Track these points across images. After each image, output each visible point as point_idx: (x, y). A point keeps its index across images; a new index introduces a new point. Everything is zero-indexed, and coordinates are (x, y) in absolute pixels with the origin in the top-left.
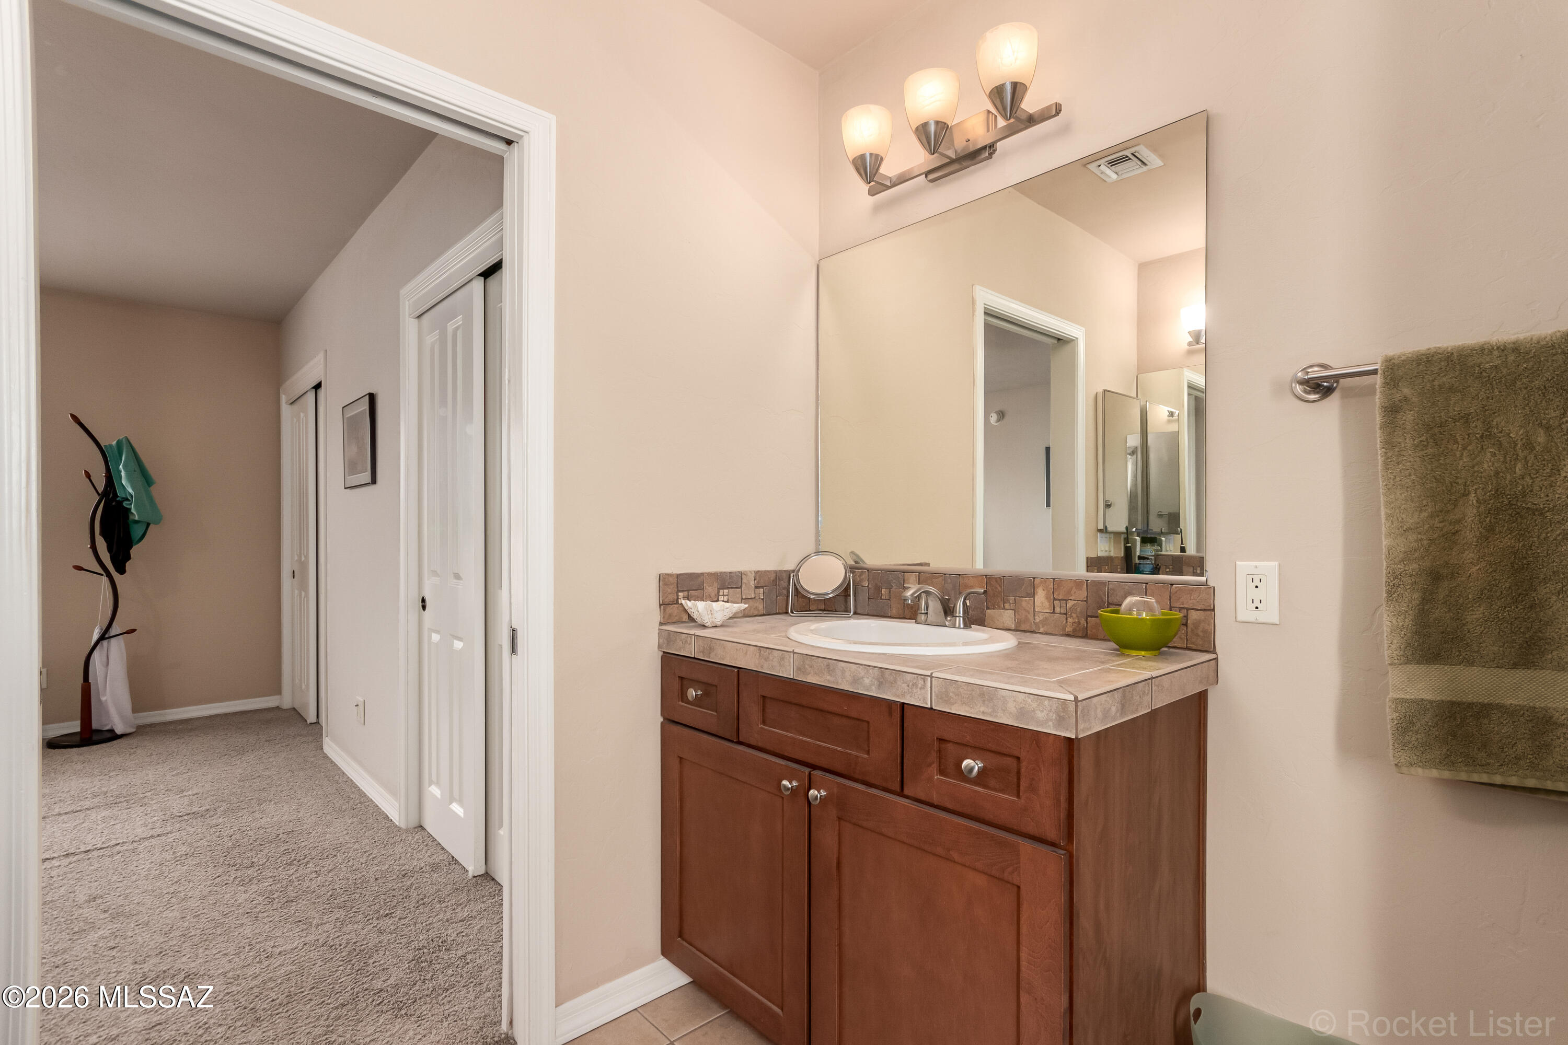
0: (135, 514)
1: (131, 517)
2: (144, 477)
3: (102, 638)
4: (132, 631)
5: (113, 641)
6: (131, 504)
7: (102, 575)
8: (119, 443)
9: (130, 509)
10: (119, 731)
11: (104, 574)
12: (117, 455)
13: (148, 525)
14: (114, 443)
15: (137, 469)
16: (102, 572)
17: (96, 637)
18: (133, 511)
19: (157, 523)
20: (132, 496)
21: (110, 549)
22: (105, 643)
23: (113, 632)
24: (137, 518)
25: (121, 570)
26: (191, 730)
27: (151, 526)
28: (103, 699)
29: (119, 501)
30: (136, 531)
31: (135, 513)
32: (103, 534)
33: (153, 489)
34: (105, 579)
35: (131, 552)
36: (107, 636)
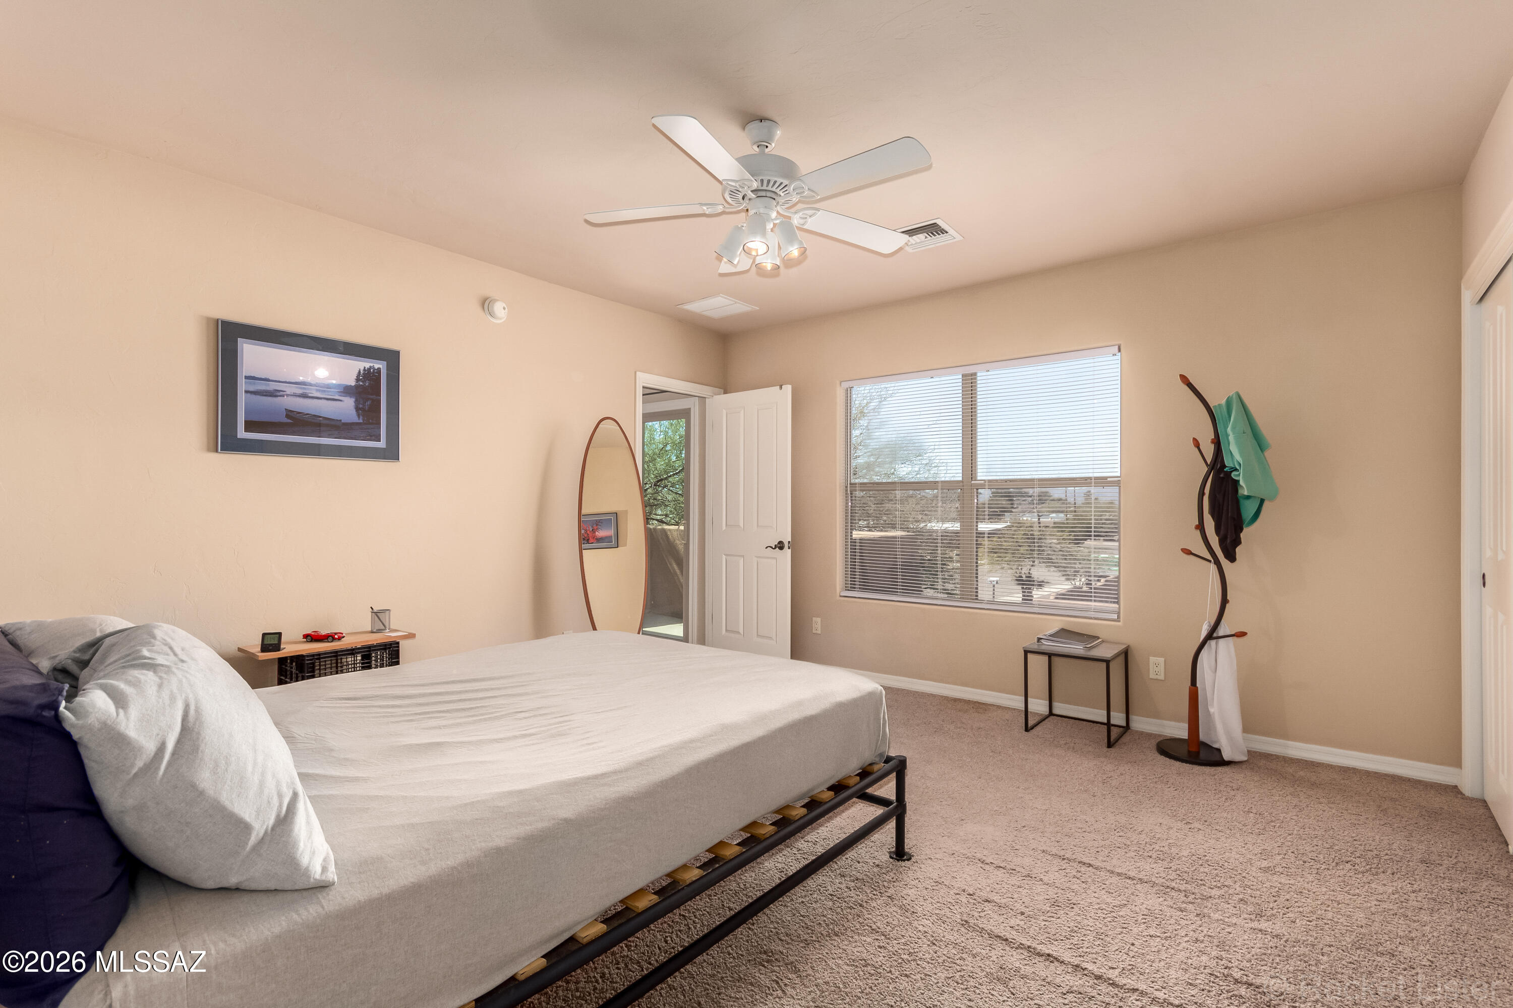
0: (1244, 491)
1: (1240, 491)
2: (1259, 441)
3: (1210, 636)
4: (1242, 634)
5: (1221, 641)
6: (1239, 475)
7: (1210, 561)
8: (1229, 403)
9: (1238, 481)
10: (1227, 755)
11: (1212, 561)
12: (1226, 414)
13: (1262, 501)
14: (1223, 402)
15: (1249, 430)
16: (1209, 557)
17: (1204, 633)
18: (1241, 483)
19: (1272, 499)
20: (1240, 465)
21: (1218, 530)
22: (1213, 643)
23: (1221, 631)
24: (1246, 493)
25: (1231, 557)
26: (1314, 785)
27: (1266, 504)
28: (1212, 710)
29: (1227, 471)
30: (1248, 509)
31: (1244, 486)
32: (1212, 513)
33: (1267, 454)
34: (1213, 567)
35: (1242, 535)
36: (1215, 635)
